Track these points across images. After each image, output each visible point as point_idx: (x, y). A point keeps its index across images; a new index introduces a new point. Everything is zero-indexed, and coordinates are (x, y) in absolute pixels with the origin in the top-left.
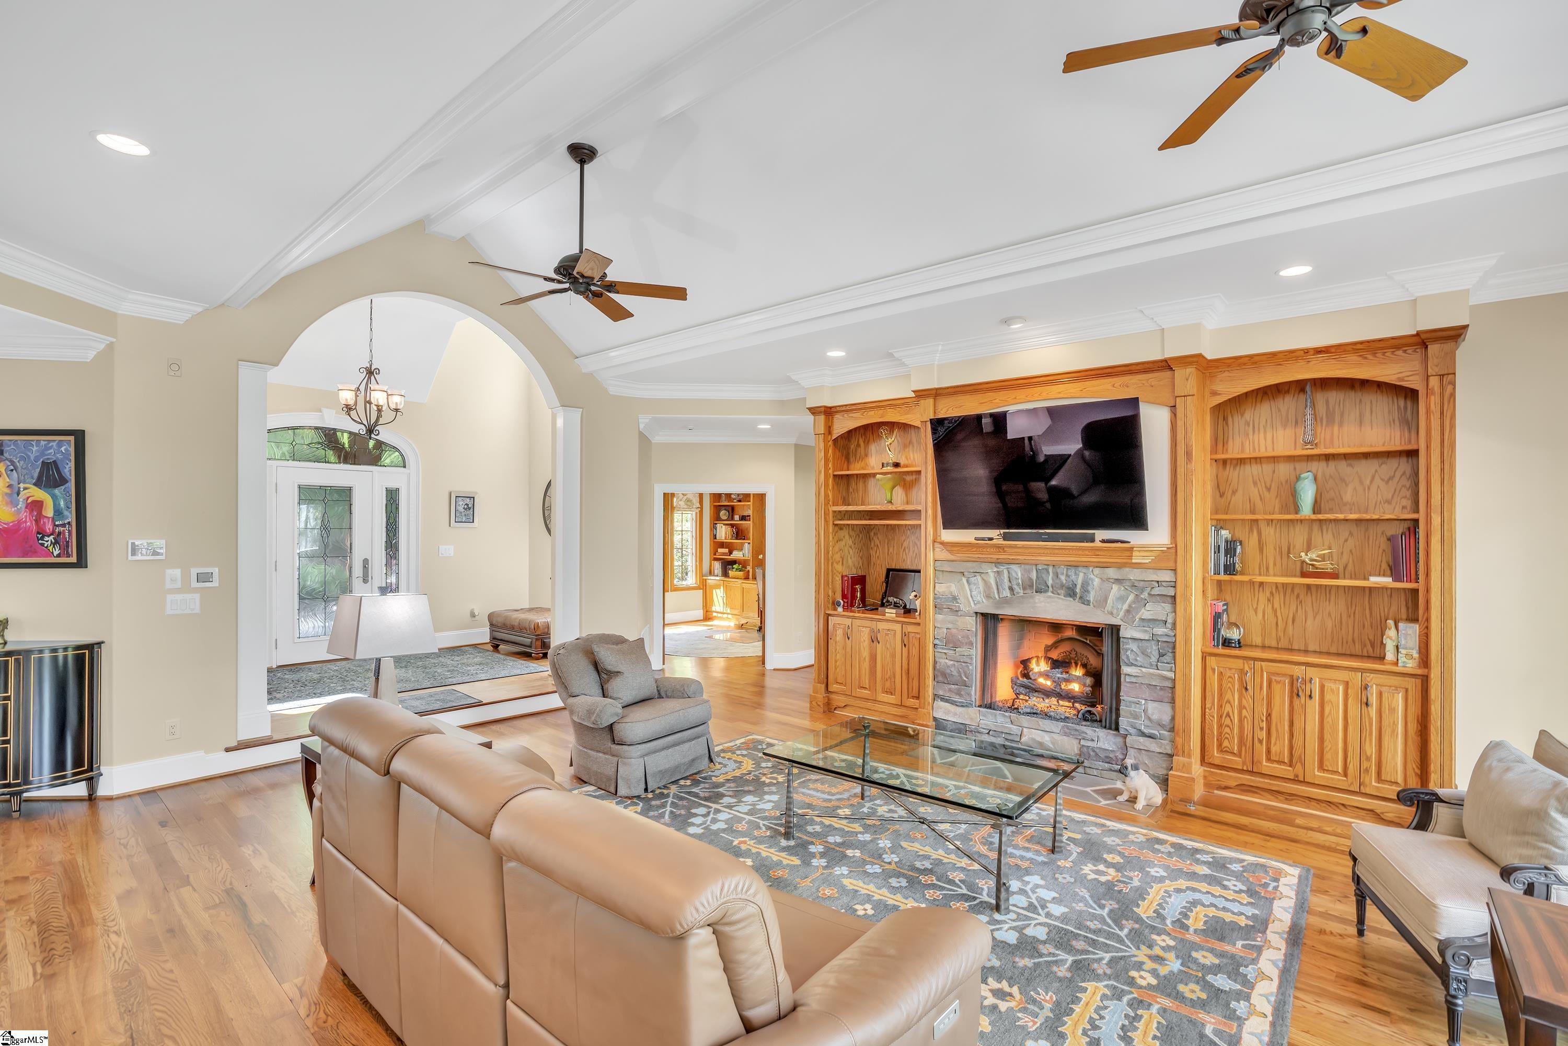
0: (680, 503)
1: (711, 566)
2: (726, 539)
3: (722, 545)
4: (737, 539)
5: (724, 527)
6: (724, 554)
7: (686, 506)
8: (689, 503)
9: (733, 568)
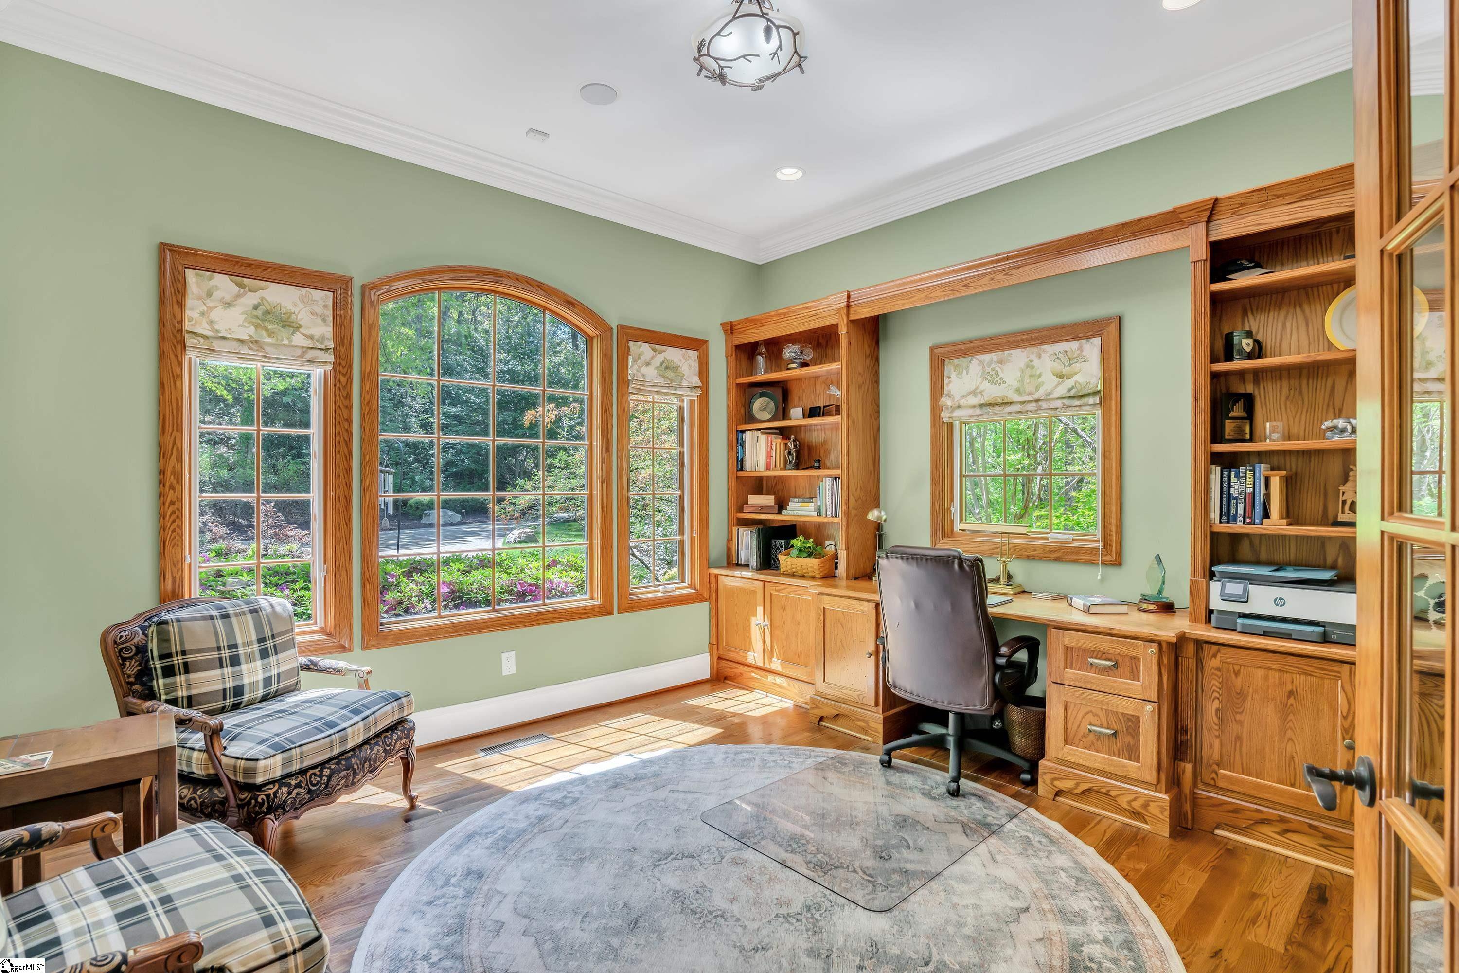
0: (644, 370)
1: (730, 539)
2: (768, 468)
3: (759, 485)
4: (797, 467)
5: (763, 438)
6: (763, 509)
7: (661, 381)
8: (670, 374)
9: (789, 547)
